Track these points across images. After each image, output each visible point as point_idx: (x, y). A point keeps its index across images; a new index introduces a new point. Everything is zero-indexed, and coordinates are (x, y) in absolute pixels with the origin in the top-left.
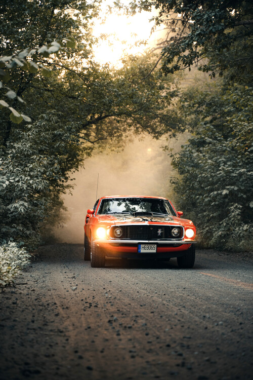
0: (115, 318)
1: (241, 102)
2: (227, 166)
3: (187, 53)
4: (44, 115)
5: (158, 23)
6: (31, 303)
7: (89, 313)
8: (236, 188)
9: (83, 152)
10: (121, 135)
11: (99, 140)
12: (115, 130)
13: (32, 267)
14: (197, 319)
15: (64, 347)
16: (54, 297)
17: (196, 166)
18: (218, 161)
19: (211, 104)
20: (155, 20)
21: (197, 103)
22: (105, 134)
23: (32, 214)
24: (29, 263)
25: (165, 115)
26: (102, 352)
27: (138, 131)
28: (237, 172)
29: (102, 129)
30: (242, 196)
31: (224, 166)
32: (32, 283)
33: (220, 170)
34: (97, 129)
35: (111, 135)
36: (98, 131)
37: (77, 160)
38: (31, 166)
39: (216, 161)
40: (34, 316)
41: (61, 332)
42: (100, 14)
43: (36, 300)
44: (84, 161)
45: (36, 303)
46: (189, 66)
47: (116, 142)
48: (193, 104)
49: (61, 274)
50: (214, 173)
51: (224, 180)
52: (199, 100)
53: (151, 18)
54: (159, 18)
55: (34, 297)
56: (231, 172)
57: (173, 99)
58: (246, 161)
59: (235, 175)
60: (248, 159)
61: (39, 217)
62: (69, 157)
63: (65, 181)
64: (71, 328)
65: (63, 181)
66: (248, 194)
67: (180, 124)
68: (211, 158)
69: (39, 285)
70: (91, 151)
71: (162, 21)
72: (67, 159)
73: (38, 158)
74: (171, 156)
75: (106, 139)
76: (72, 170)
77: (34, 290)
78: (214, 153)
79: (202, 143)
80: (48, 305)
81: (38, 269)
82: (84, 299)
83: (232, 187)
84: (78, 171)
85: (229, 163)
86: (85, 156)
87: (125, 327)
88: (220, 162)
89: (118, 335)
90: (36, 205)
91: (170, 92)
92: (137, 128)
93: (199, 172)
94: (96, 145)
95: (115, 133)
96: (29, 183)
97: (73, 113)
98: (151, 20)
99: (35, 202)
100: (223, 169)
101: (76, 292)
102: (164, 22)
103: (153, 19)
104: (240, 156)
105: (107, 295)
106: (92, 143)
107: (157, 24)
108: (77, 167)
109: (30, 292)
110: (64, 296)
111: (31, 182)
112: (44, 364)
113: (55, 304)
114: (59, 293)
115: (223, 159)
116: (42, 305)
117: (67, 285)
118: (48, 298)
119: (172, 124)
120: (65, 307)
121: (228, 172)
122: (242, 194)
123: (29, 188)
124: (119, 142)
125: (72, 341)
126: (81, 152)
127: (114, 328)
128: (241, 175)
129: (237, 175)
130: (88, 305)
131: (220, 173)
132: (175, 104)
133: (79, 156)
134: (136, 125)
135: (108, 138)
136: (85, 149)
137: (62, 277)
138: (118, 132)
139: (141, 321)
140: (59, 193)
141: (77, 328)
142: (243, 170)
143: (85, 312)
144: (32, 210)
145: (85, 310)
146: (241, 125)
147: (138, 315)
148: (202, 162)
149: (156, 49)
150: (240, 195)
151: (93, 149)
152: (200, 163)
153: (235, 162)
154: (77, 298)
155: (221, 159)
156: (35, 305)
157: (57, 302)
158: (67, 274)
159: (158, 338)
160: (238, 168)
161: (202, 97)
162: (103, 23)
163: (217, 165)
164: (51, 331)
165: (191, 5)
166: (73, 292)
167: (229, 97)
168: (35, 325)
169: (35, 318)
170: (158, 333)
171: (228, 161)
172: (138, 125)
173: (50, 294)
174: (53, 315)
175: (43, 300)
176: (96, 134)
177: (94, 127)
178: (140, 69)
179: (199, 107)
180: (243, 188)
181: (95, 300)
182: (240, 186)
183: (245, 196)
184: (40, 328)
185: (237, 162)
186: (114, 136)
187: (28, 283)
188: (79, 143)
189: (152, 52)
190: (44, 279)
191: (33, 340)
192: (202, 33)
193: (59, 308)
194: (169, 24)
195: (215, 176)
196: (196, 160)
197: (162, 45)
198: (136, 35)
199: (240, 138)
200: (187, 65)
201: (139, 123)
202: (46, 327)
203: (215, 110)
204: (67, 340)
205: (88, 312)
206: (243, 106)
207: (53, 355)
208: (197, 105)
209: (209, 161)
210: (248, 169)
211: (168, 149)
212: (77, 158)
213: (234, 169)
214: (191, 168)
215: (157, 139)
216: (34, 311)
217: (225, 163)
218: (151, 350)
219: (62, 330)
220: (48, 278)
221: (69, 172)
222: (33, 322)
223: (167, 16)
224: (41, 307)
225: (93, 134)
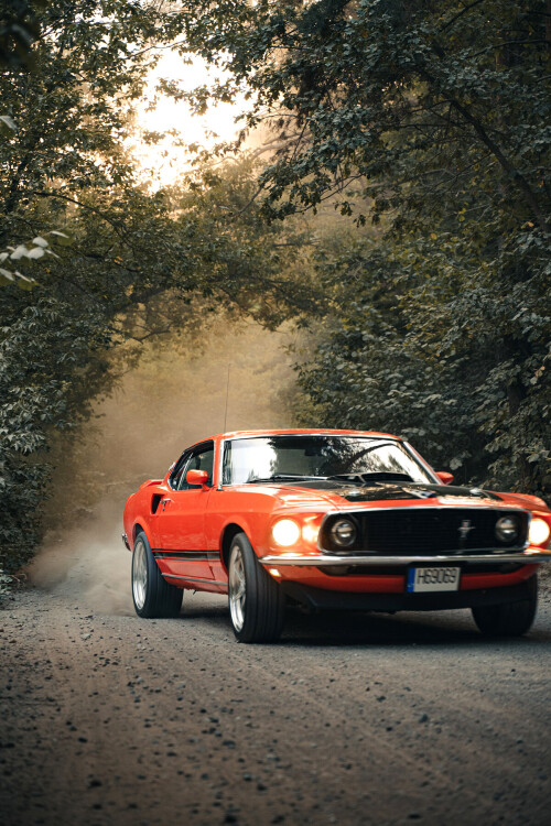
0: (139, 679)
1: (423, 264)
2: (405, 388)
3: (310, 178)
4: (33, 309)
5: (252, 124)
6: (8, 662)
7: (102, 673)
8: (422, 433)
9: (119, 359)
10: (199, 323)
11: (152, 334)
12: (186, 314)
13: (13, 599)
14: (269, 676)
15: (52, 718)
16: (49, 651)
17: (346, 388)
18: (387, 378)
19: (372, 263)
20: (246, 118)
21: (346, 262)
22: (166, 321)
23: (14, 497)
24: (8, 593)
25: (286, 284)
26: (106, 722)
27: (233, 315)
28: (424, 401)
29: (158, 310)
30: (435, 447)
31: (398, 388)
32: (13, 629)
33: (391, 397)
34: (148, 310)
35: (178, 323)
36: (150, 316)
37: (109, 375)
38: (11, 408)
39: (383, 379)
40: (11, 681)
41: (52, 700)
42: (145, 90)
43: (17, 657)
44: (123, 378)
45: (16, 661)
46: (314, 204)
47: (189, 336)
48: (338, 264)
49: (68, 612)
50: (380, 402)
51: (399, 417)
52: (350, 257)
53: (239, 114)
54: (254, 115)
55: (13, 653)
56: (411, 401)
57: (300, 251)
58: (442, 378)
59: (419, 406)
60: (445, 373)
61: (27, 502)
62: (92, 370)
63: (84, 418)
64: (67, 695)
65: (80, 420)
66: (447, 444)
67: (316, 299)
68: (371, 374)
69: (25, 633)
70: (138, 357)
71: (259, 120)
72: (87, 374)
73: (23, 392)
74: (296, 369)
75: (167, 331)
76: (99, 396)
77: (14, 642)
78: (380, 362)
79: (357, 342)
80: (37, 664)
81: (26, 604)
82: (99, 653)
83: (415, 430)
84: (111, 397)
85: (408, 383)
86: (125, 365)
87: (152, 691)
88: (391, 379)
89: (137, 701)
90: (21, 479)
91: (294, 236)
92: (231, 309)
93: (350, 400)
94: (147, 345)
95: (186, 319)
96: (7, 440)
97: (95, 291)
98: (238, 119)
99: (19, 472)
100: (396, 395)
101: (88, 642)
102: (264, 121)
103: (242, 117)
104: (429, 369)
105: (139, 645)
106: (140, 340)
107: (250, 126)
108: (109, 390)
109: (7, 644)
110: (66, 650)
111: (10, 437)
112: (21, 737)
113: (49, 662)
114: (58, 645)
115: (397, 375)
116: (26, 665)
117: (74, 632)
118: (37, 654)
119: (300, 301)
120: (64, 666)
121: (406, 402)
122: (435, 444)
123: (7, 449)
124: (194, 338)
125: (66, 711)
126: (116, 360)
127: (134, 693)
128: (432, 405)
129: (423, 406)
130: (103, 662)
131: (391, 403)
132: (306, 260)
133: (112, 367)
134: (227, 303)
135: (171, 329)
136: (124, 353)
137: (69, 616)
138: (193, 317)
139: (179, 683)
140: (73, 445)
141: (77, 694)
142: (434, 397)
143: (95, 673)
144: (14, 489)
145: (95, 670)
146: (424, 310)
147: (179, 674)
148: (354, 382)
149: (263, 151)
150: (430, 446)
151: (140, 352)
152: (351, 384)
153: (420, 379)
154: (86, 652)
155: (391, 376)
156: (14, 665)
157: (51, 660)
158: (78, 611)
159: (193, 703)
160: (426, 393)
161: (355, 251)
162: (151, 108)
163: (384, 388)
164: (36, 699)
165: (312, 92)
166: (82, 643)
167: (401, 256)
168: (12, 693)
169: (12, 684)
170: (197, 697)
171: (406, 378)
172: (232, 304)
173: (42, 647)
174: (42, 679)
175: (29, 657)
176: (147, 320)
177: (142, 306)
178: (231, 192)
179: (349, 269)
180: (436, 432)
181: (117, 654)
182: (430, 428)
183: (440, 448)
184: (19, 696)
185: (424, 380)
186: (183, 327)
187: (6, 629)
188: (111, 344)
189: (256, 156)
190: (35, 622)
191: (7, 711)
192: (333, 148)
193: (54, 668)
194: (273, 125)
195: (382, 408)
196: (344, 377)
197: (275, 143)
198: (215, 135)
199: (424, 335)
200: (310, 204)
201: (233, 298)
202: (28, 695)
203: (381, 275)
204: (59, 710)
205: (100, 673)
206: (428, 272)
207: (35, 728)
208: (346, 266)
209: (369, 380)
210: (448, 394)
211: (294, 351)
212: (109, 371)
213: (418, 393)
214: (334, 394)
215: (272, 330)
216: (11, 674)
217: (402, 382)
218: (176, 717)
219: (53, 697)
220: (42, 619)
221: (92, 402)
222: (9, 688)
223: (269, 110)
224: (24, 668)
225: (141, 322)
